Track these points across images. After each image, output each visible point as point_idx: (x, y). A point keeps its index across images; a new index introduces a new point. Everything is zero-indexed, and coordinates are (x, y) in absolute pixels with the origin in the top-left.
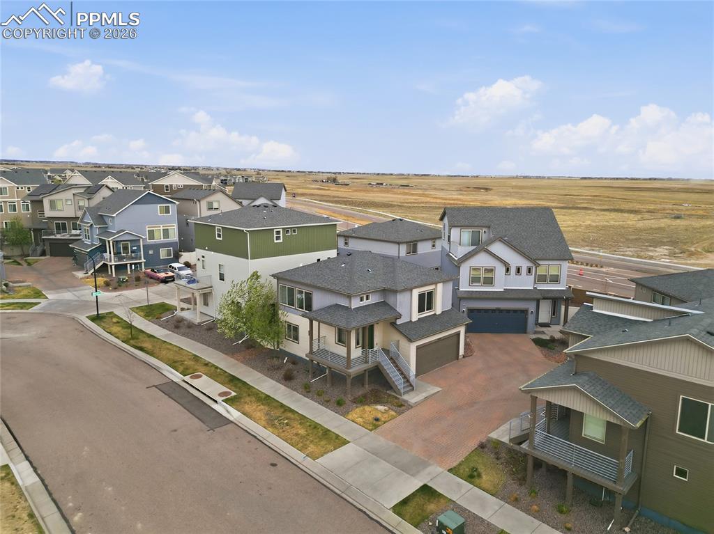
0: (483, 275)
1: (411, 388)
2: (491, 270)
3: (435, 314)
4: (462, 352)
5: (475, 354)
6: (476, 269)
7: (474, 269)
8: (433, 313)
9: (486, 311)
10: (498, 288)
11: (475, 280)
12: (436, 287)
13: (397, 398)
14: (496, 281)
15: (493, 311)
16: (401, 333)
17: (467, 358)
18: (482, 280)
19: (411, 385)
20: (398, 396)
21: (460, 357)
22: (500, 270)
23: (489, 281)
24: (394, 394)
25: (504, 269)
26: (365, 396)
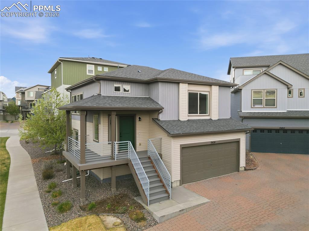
0: (264, 97)
1: (166, 195)
2: (272, 93)
3: (211, 119)
4: (243, 163)
5: (258, 168)
6: (257, 92)
7: (255, 92)
8: (208, 118)
9: (270, 130)
10: (280, 109)
11: (257, 102)
12: (211, 89)
13: (142, 208)
14: (279, 102)
15: (277, 131)
16: (164, 130)
17: (249, 172)
18: (264, 102)
19: (167, 192)
20: (143, 205)
21: (241, 169)
22: (282, 91)
23: (271, 103)
24: (140, 201)
25: (286, 91)
26: (102, 203)
